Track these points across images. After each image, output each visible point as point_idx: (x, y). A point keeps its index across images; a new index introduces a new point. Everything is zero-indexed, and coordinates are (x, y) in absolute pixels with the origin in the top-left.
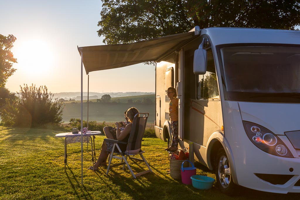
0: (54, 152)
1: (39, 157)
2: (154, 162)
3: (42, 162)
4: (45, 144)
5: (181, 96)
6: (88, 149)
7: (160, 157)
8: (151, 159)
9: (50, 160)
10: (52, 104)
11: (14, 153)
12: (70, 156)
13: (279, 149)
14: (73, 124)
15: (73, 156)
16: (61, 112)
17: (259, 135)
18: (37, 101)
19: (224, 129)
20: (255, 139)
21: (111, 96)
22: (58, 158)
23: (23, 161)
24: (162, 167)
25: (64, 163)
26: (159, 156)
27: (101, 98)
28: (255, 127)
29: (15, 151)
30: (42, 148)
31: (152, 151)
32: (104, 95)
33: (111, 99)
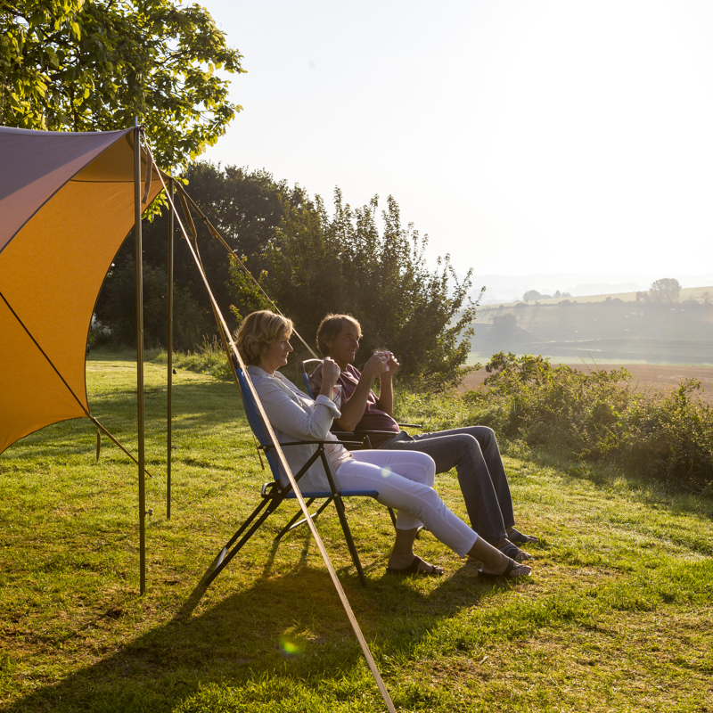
16: (467, 318)
27: (651, 290)
32: (660, 280)
33: (681, 293)
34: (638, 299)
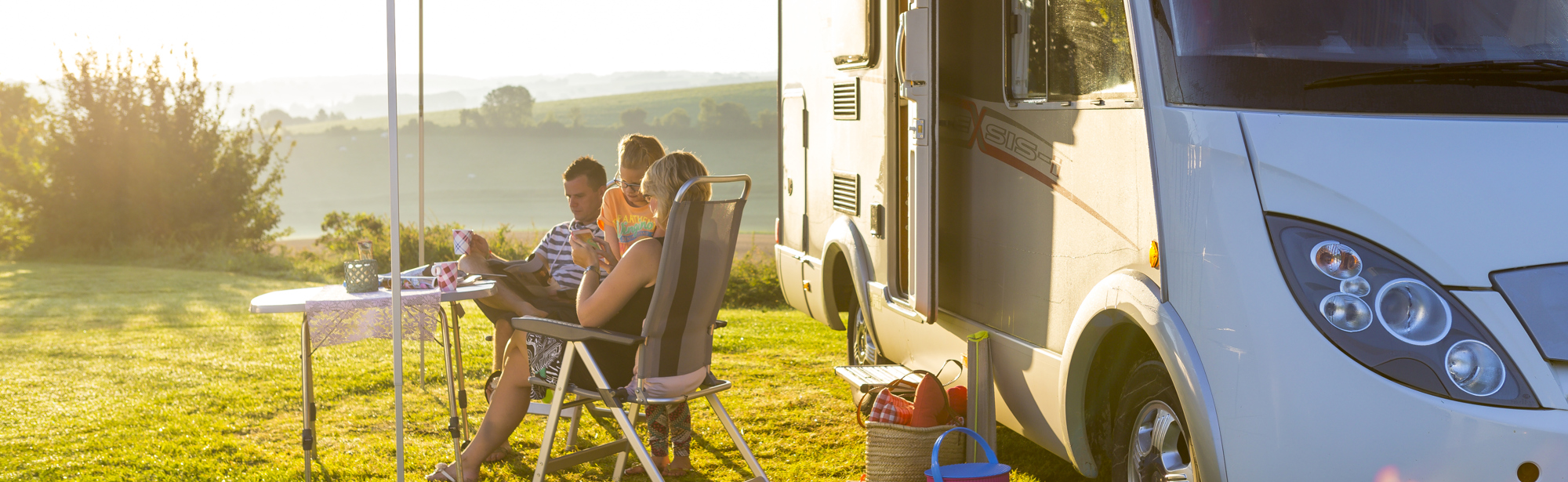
0: (246, 389)
1: (164, 419)
2: (776, 437)
3: (185, 444)
4: (196, 347)
5: (922, 83)
6: (427, 374)
7: (807, 412)
8: (760, 420)
9: (224, 433)
10: (228, 138)
11: (30, 398)
12: (329, 408)
13: (1463, 362)
14: (338, 241)
15: (347, 412)
16: (275, 177)
17: (1354, 288)
18: (148, 125)
19: (1161, 262)
20: (1331, 308)
21: (533, 93)
22: (270, 423)
23: (80, 441)
24: (824, 465)
25: (300, 450)
26: (802, 405)
27: (485, 105)
28: (1333, 247)
29: (35, 386)
30: (179, 370)
31: (766, 377)
32: (499, 89)
33: (535, 110)
34: (463, 121)
